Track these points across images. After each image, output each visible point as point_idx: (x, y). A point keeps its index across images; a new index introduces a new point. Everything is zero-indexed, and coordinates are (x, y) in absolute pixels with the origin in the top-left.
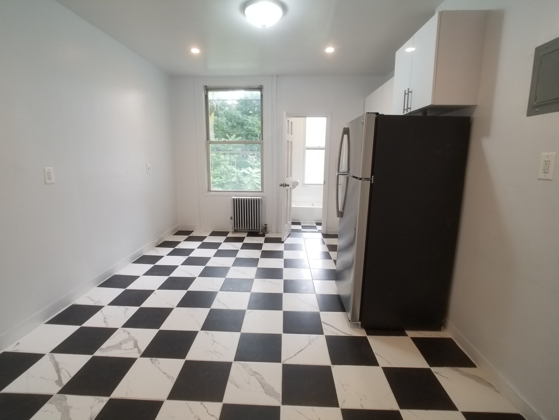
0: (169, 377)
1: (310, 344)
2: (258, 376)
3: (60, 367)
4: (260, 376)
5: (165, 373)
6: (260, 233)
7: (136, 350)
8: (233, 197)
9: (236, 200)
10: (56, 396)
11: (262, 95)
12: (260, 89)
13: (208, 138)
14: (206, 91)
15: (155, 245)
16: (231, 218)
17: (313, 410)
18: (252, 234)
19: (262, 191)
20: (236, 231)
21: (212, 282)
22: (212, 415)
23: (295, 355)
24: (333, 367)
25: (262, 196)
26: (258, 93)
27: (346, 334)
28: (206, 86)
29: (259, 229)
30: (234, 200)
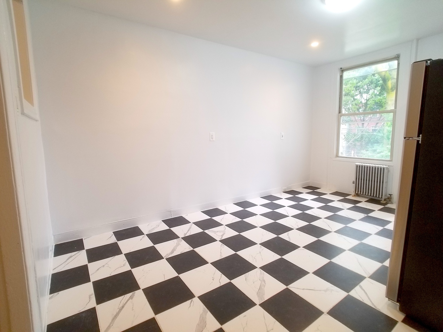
0: (221, 255)
1: (325, 291)
2: (263, 283)
3: (190, 230)
4: (264, 284)
5: (221, 253)
6: (381, 202)
7: (221, 237)
8: (357, 164)
9: (360, 166)
10: (180, 239)
11: (399, 64)
12: (397, 57)
13: (340, 112)
14: (341, 72)
15: (283, 191)
16: (354, 183)
17: (275, 323)
18: (372, 201)
19: (391, 161)
20: (357, 195)
21: (297, 222)
22: (220, 282)
23: (303, 289)
24: (325, 315)
25: (389, 165)
26: (396, 62)
27: (375, 306)
28: (341, 68)
29: (382, 198)
30: (357, 166)
